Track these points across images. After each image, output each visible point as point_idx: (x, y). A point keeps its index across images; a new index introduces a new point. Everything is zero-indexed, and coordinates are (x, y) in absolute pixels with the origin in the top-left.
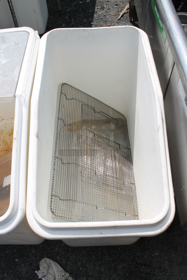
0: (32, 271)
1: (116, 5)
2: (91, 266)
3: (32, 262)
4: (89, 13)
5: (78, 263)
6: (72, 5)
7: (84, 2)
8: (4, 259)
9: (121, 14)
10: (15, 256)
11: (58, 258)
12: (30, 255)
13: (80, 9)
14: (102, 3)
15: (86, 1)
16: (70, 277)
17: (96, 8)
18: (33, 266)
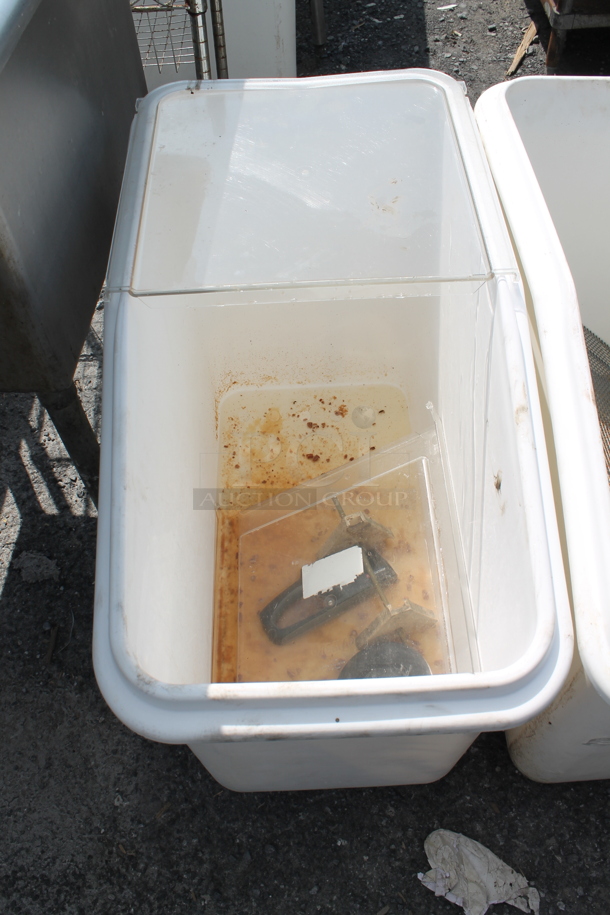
0: (399, 875)
1: (491, 30)
2: (589, 849)
3: (393, 847)
4: (411, 56)
5: (548, 842)
6: (350, 28)
7: (388, 22)
8: (296, 841)
9: (517, 57)
10: (332, 828)
11: (479, 828)
12: (384, 823)
13: (380, 43)
14: (444, 24)
15: (392, 18)
16: (531, 889)
17: (430, 39)
18: (398, 860)
